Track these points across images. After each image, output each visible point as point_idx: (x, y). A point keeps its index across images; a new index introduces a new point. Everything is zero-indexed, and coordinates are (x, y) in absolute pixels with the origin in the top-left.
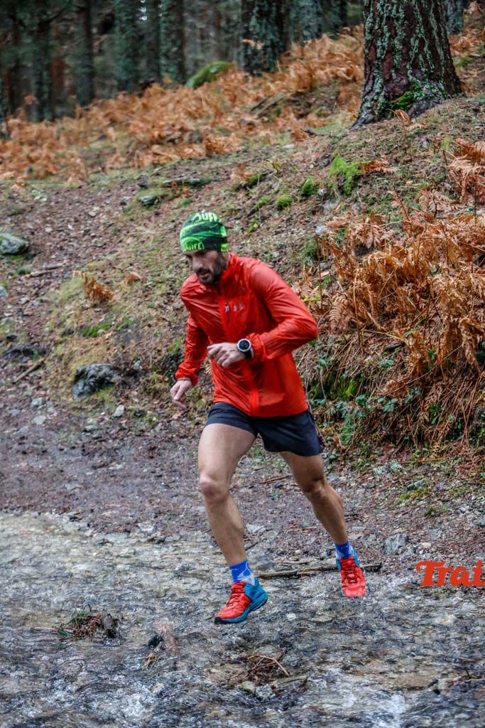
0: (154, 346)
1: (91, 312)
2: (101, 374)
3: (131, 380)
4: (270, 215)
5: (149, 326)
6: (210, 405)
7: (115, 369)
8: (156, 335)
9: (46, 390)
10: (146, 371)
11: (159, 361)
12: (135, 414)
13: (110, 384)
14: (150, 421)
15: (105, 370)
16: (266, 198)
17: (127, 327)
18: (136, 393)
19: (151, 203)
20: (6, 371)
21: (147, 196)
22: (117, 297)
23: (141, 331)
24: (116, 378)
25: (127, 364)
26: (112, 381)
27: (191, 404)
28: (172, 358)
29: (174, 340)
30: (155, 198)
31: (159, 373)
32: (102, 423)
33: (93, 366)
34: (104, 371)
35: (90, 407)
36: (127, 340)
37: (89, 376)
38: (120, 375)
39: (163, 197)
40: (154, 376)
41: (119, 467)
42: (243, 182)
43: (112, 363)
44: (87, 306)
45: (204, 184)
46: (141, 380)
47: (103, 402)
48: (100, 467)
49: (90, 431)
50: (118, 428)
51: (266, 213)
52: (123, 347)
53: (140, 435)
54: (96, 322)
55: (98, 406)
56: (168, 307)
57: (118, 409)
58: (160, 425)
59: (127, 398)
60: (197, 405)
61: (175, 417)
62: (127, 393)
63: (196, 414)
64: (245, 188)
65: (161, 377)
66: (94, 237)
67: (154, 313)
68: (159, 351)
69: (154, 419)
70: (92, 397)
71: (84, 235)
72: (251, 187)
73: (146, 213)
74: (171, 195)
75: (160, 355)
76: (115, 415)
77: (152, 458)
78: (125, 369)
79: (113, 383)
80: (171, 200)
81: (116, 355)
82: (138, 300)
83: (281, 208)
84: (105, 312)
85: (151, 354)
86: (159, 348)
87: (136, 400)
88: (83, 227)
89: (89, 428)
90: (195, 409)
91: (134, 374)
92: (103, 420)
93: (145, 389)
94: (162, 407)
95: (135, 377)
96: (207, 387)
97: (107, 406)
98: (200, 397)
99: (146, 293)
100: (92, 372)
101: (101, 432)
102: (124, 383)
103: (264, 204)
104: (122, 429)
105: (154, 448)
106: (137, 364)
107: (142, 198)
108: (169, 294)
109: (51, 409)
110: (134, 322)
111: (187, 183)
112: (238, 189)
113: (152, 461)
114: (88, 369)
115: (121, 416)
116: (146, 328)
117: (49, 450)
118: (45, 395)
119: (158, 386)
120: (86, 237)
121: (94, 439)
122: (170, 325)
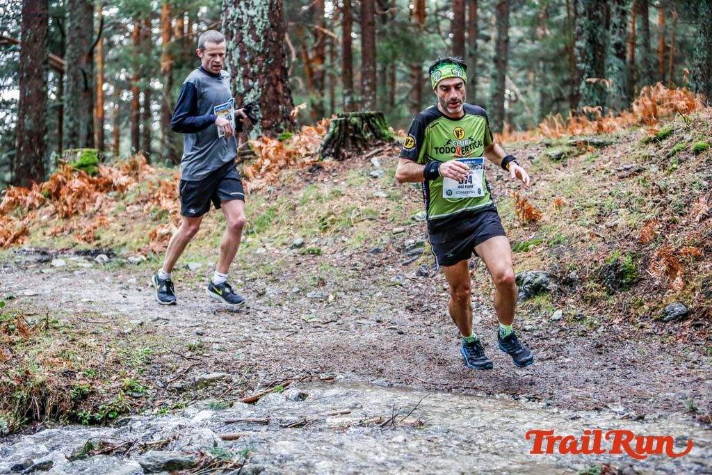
0: (590, 258)
1: (521, 230)
2: (537, 281)
3: (567, 288)
4: (687, 158)
5: (583, 241)
6: (653, 311)
7: (551, 276)
8: (591, 249)
9: (478, 296)
10: (583, 280)
11: (596, 272)
12: (574, 318)
13: (546, 290)
14: (591, 324)
15: (542, 277)
16: (679, 146)
17: (559, 242)
18: (572, 301)
19: (558, 158)
20: (436, 280)
21: (554, 152)
22: (545, 217)
23: (574, 246)
24: (552, 285)
25: (563, 273)
26: (548, 288)
27: (632, 310)
28: (610, 268)
29: (611, 253)
30: (562, 154)
31: (597, 282)
32: (540, 325)
33: (529, 273)
34: (540, 278)
35: (525, 312)
36: (561, 252)
37: (525, 282)
38: (556, 283)
39: (569, 153)
40: (591, 284)
41: (567, 360)
42: (653, 136)
43: (549, 271)
44: (516, 225)
45: (607, 145)
46: (577, 288)
47: (539, 307)
48: (547, 359)
49: (530, 330)
50: (558, 330)
51: (682, 157)
52: (558, 258)
53: (582, 336)
54: (526, 239)
55: (533, 311)
56: (600, 226)
57: (556, 313)
58: (602, 327)
59: (564, 304)
60: (638, 311)
61: (616, 321)
62: (563, 300)
63: (638, 319)
64: (654, 141)
65: (598, 286)
66: (506, 182)
67: (586, 231)
68: (595, 262)
69: (596, 322)
70: (527, 302)
71: (497, 180)
72: (661, 139)
73: (555, 165)
74: (576, 152)
75: (596, 266)
76: (553, 318)
77: (601, 354)
78: (561, 278)
79: (549, 290)
80: (577, 156)
81: (551, 265)
82: (568, 220)
83: (697, 152)
84: (534, 231)
85: (588, 265)
86: (596, 259)
87: (573, 307)
88: (495, 173)
89: (528, 327)
90: (637, 315)
91: (570, 283)
92: (540, 322)
93: (582, 297)
94: (600, 313)
95: (571, 286)
96: (648, 295)
97: (543, 311)
98: (642, 304)
99: (575, 215)
100: (529, 278)
101: (541, 332)
102: (560, 290)
103: (679, 150)
104: (562, 330)
105: (601, 346)
106: (573, 273)
107: (550, 153)
108: (599, 215)
109: (485, 312)
110: (566, 238)
111: (592, 144)
112: (647, 143)
113: (601, 357)
114: (524, 275)
115: (559, 320)
116: (579, 243)
117: (490, 344)
118: (478, 300)
119: (595, 294)
120: (499, 181)
121: (535, 337)
122: (604, 240)
